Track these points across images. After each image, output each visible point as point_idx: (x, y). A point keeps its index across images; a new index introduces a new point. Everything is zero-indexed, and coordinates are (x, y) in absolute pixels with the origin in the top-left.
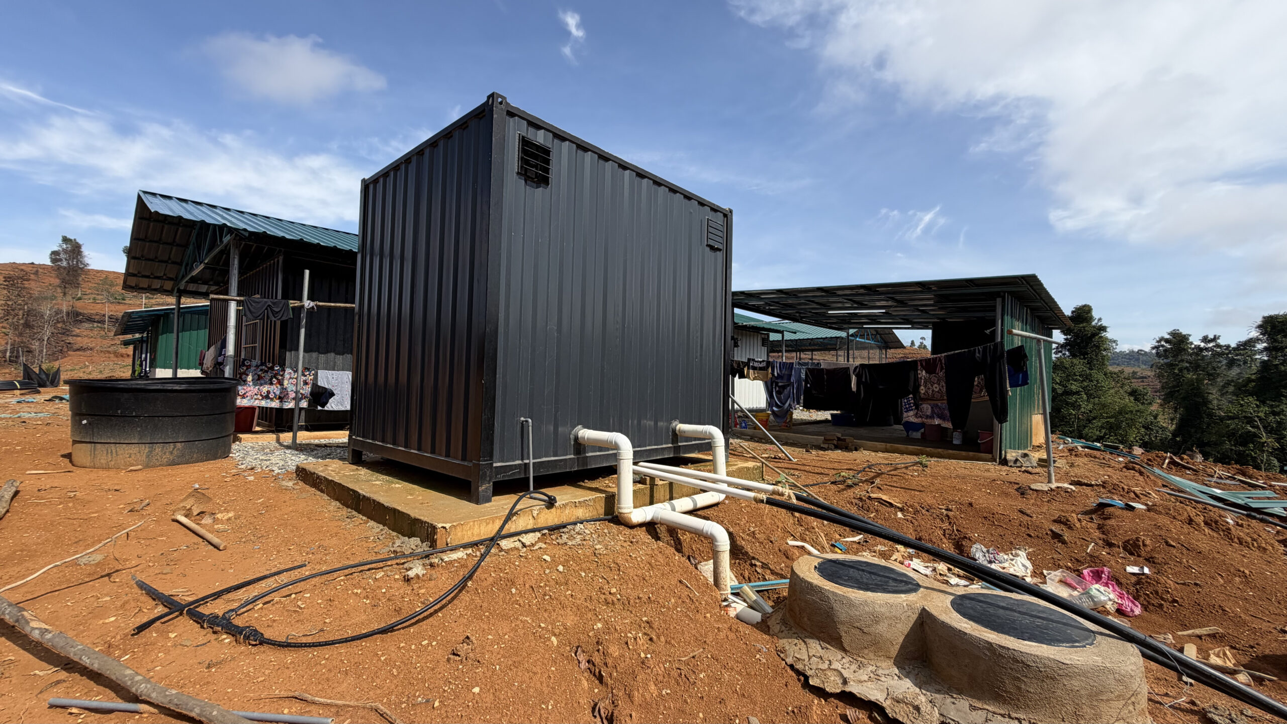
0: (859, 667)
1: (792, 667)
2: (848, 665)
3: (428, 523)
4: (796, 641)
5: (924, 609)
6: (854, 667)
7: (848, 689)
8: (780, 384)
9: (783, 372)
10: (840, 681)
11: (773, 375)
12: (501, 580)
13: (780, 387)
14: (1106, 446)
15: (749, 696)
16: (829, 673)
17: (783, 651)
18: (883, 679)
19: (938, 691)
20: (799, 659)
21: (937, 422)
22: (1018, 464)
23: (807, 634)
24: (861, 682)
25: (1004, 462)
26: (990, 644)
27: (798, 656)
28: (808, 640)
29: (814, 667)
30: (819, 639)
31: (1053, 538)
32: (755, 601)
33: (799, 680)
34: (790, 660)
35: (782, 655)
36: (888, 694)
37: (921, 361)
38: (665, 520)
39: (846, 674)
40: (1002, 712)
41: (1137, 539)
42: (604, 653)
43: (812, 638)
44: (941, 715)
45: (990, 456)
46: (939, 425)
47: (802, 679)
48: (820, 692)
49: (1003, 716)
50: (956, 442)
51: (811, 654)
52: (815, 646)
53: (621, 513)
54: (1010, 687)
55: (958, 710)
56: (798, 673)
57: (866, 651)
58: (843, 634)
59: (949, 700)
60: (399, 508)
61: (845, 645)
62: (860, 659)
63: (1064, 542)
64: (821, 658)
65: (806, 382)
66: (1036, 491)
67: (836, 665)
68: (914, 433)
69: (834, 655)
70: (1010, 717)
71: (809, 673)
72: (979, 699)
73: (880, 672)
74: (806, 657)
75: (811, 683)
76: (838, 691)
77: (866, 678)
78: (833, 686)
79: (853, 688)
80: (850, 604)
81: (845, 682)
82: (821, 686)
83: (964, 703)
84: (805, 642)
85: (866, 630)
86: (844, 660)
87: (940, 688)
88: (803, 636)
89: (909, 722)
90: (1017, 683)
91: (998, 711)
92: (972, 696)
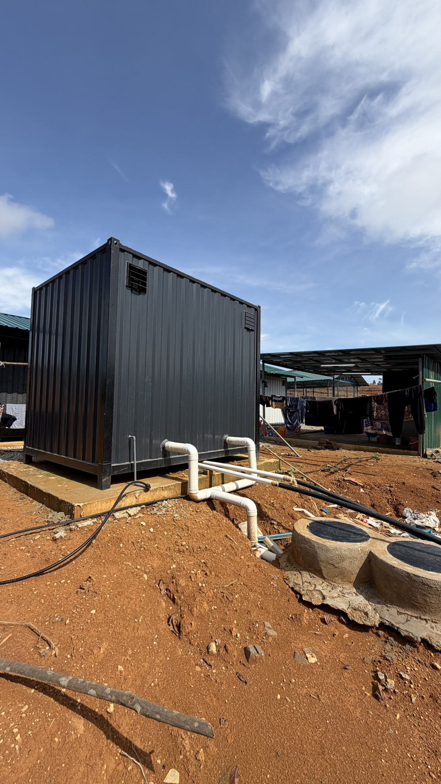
0: (333, 588)
1: (292, 589)
2: (325, 587)
3: (69, 503)
4: (295, 572)
5: (371, 552)
6: (329, 588)
7: (326, 602)
9: (293, 403)
10: (321, 597)
11: (287, 405)
12: (114, 539)
13: (291, 412)
15: (266, 609)
16: (314, 593)
17: (287, 579)
18: (346, 595)
19: (379, 603)
20: (297, 584)
21: (384, 432)
22: (433, 457)
23: (302, 568)
24: (333, 598)
25: (425, 456)
26: (408, 573)
27: (296, 582)
28: (302, 572)
29: (305, 589)
30: (309, 571)
32: (272, 547)
33: (297, 597)
34: (291, 585)
35: (287, 581)
36: (349, 605)
37: (374, 397)
38: (218, 497)
39: (324, 593)
40: (416, 615)
42: (176, 584)
43: (305, 571)
44: (381, 618)
45: (417, 452)
47: (298, 596)
48: (309, 605)
49: (417, 618)
50: (397, 443)
51: (304, 581)
52: (306, 576)
53: (191, 494)
54: (421, 601)
55: (390, 615)
56: (296, 592)
57: (337, 579)
58: (323, 568)
59: (385, 608)
60: (52, 493)
61: (324, 575)
62: (333, 583)
64: (310, 583)
65: (307, 409)
67: (319, 588)
68: (373, 438)
69: (317, 581)
70: (420, 618)
71: (302, 592)
72: (403, 608)
73: (345, 591)
74: (301, 583)
75: (303, 599)
76: (320, 604)
77: (336, 595)
78: (317, 601)
79: (329, 602)
80: (327, 550)
81: (324, 598)
82: (310, 601)
83: (394, 610)
84: (301, 573)
85: (336, 565)
86: (323, 584)
87: (380, 600)
88: (299, 569)
89: (361, 623)
90: (425, 598)
91: (414, 615)
92: (399, 606)
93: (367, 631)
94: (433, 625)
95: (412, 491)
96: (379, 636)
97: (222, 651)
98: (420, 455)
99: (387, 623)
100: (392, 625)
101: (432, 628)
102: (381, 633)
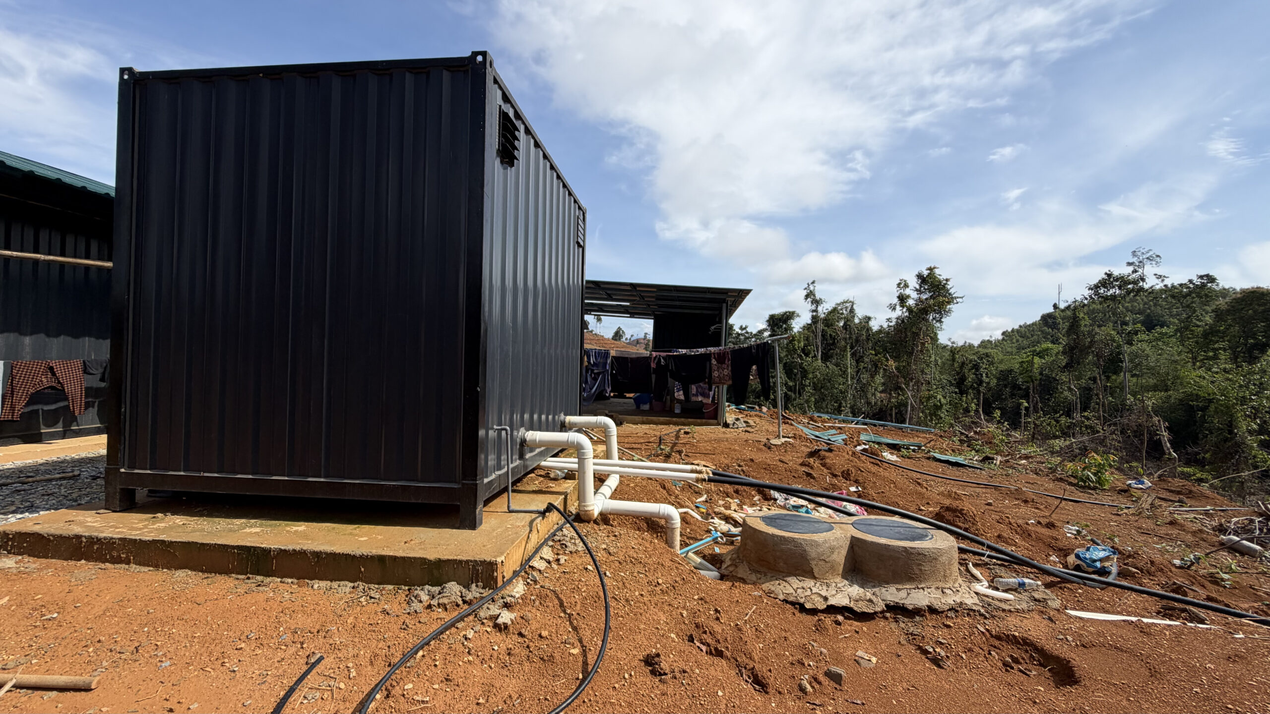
0: (828, 586)
1: (786, 601)
2: (820, 588)
3: (471, 561)
4: (778, 582)
5: (853, 537)
6: (825, 587)
7: (829, 603)
8: (596, 371)
9: (599, 360)
10: (821, 600)
13: (595, 374)
14: (748, 407)
16: (813, 597)
17: (771, 592)
18: (843, 589)
19: (874, 587)
20: (788, 594)
21: (700, 399)
22: (736, 426)
23: (784, 575)
24: (833, 596)
25: (726, 425)
26: (905, 548)
27: (787, 592)
28: (789, 579)
29: (803, 596)
30: (795, 575)
31: (807, 476)
32: (700, 563)
33: (796, 608)
34: (781, 597)
35: (772, 595)
36: (850, 598)
37: (714, 354)
39: (824, 593)
40: (914, 587)
41: (848, 470)
43: (790, 576)
44: (883, 600)
45: (716, 421)
46: (701, 401)
47: (797, 606)
48: (814, 612)
49: (915, 589)
50: (677, 411)
51: (795, 588)
52: (795, 582)
53: (587, 511)
55: (891, 594)
56: (792, 604)
57: (827, 574)
58: (814, 567)
59: (884, 590)
60: (383, 553)
61: (815, 574)
62: (825, 581)
63: (814, 478)
64: (804, 588)
65: (612, 369)
66: (775, 445)
67: (815, 590)
69: (809, 583)
70: (918, 588)
71: (802, 601)
72: (899, 583)
73: (839, 585)
74: (792, 591)
75: (808, 607)
76: (825, 606)
77: (834, 592)
78: (822, 606)
79: (832, 601)
80: (816, 544)
81: (826, 599)
82: (814, 607)
83: (892, 589)
84: (786, 581)
85: (827, 560)
86: (818, 585)
87: (873, 584)
88: (781, 577)
89: (872, 611)
90: (920, 567)
91: (911, 587)
92: (896, 583)
93: (874, 618)
94: (929, 590)
95: (765, 469)
96: (887, 618)
97: (817, 686)
98: (720, 425)
99: (892, 604)
100: (897, 603)
101: (929, 593)
102: (888, 615)
